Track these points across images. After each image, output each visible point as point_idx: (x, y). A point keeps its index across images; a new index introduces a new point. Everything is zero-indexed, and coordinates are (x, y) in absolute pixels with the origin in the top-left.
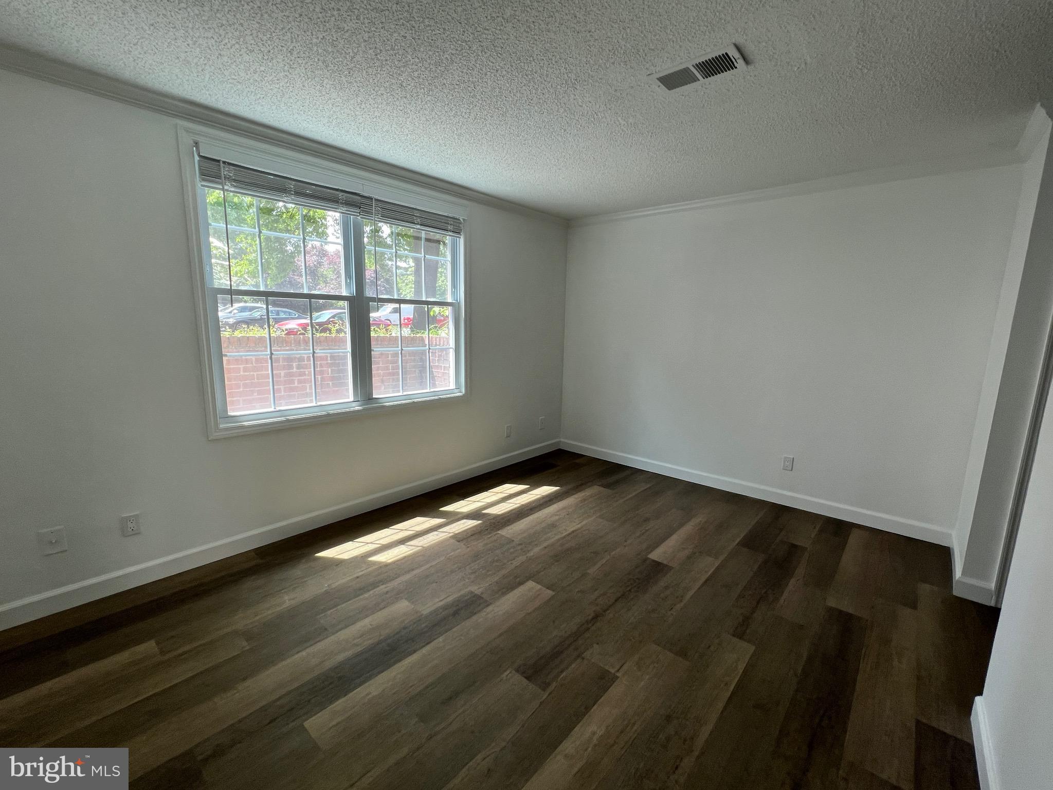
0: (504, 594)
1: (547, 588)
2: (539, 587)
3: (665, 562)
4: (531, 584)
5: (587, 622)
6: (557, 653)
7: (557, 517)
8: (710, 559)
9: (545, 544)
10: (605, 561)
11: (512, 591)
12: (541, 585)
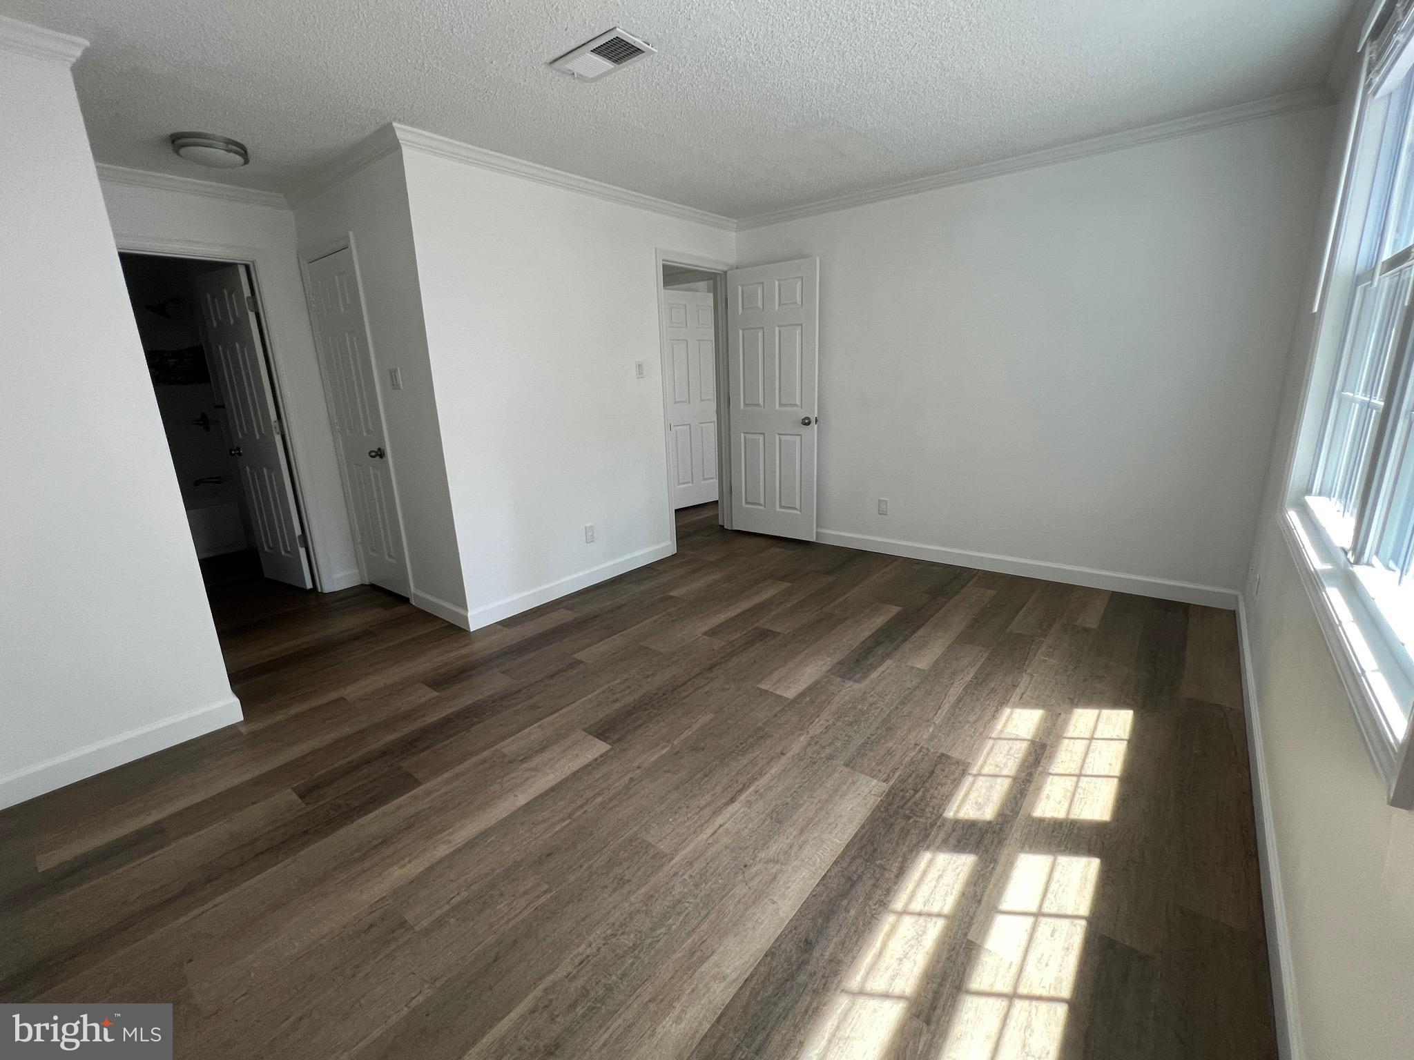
0: (817, 683)
1: (767, 691)
2: (778, 692)
3: (590, 737)
4: (791, 694)
5: (721, 663)
6: (749, 643)
7: (774, 848)
8: (505, 751)
9: (784, 761)
10: (685, 733)
11: (810, 686)
12: (777, 695)
